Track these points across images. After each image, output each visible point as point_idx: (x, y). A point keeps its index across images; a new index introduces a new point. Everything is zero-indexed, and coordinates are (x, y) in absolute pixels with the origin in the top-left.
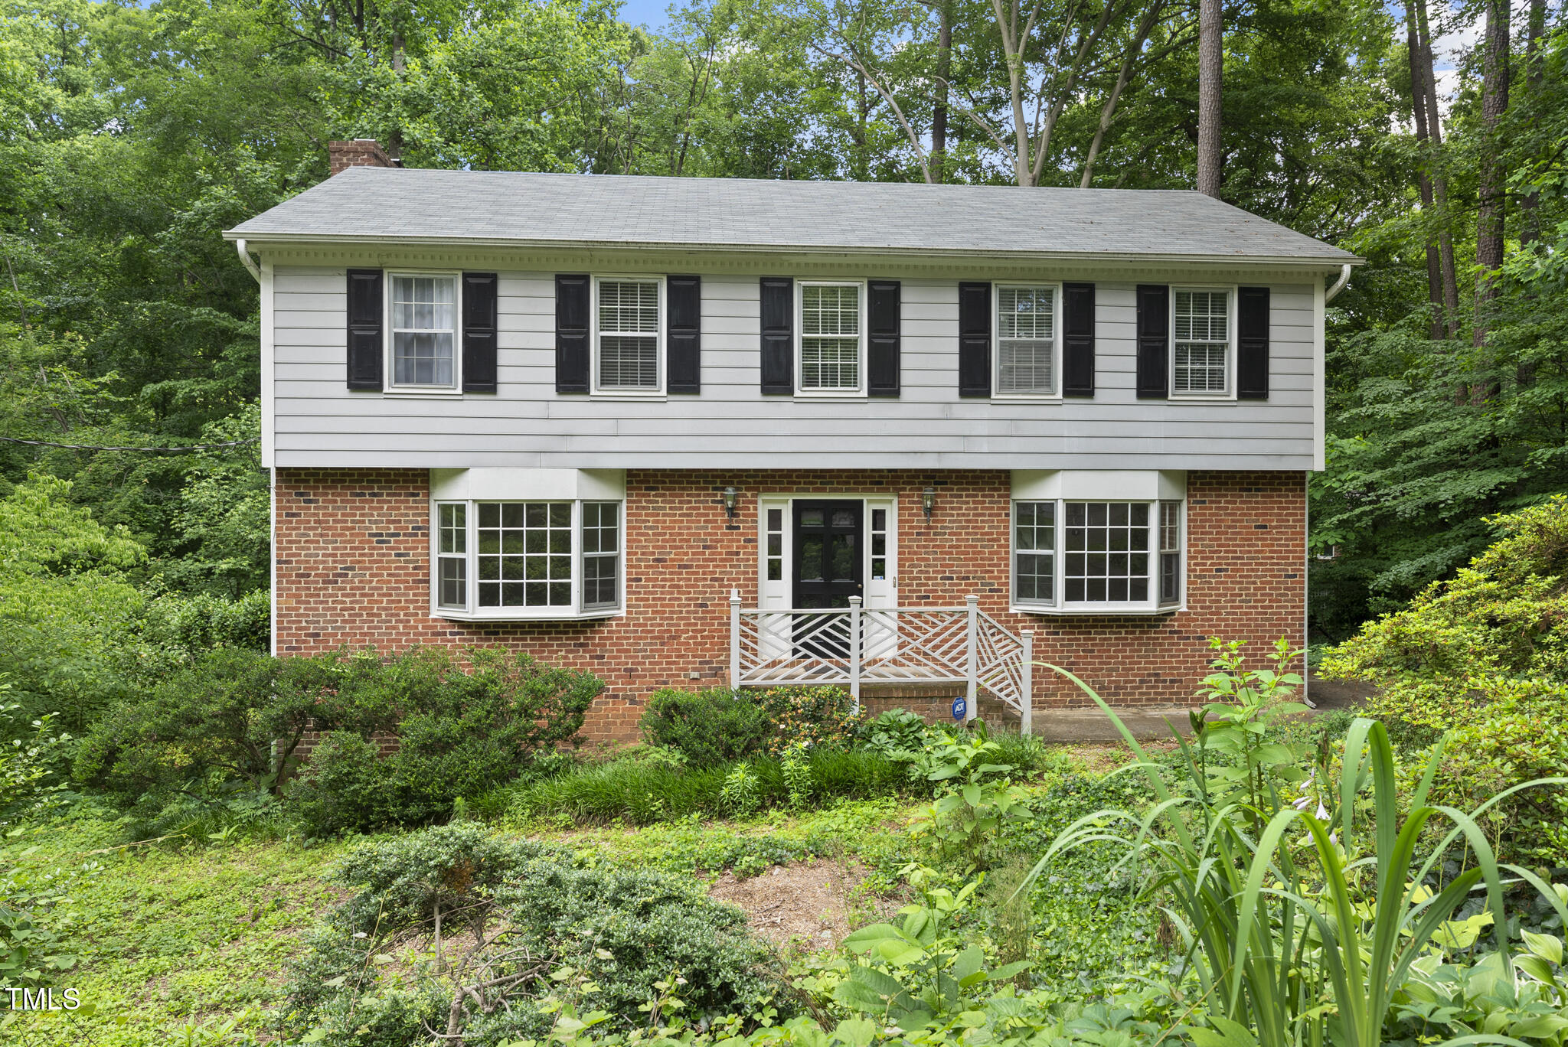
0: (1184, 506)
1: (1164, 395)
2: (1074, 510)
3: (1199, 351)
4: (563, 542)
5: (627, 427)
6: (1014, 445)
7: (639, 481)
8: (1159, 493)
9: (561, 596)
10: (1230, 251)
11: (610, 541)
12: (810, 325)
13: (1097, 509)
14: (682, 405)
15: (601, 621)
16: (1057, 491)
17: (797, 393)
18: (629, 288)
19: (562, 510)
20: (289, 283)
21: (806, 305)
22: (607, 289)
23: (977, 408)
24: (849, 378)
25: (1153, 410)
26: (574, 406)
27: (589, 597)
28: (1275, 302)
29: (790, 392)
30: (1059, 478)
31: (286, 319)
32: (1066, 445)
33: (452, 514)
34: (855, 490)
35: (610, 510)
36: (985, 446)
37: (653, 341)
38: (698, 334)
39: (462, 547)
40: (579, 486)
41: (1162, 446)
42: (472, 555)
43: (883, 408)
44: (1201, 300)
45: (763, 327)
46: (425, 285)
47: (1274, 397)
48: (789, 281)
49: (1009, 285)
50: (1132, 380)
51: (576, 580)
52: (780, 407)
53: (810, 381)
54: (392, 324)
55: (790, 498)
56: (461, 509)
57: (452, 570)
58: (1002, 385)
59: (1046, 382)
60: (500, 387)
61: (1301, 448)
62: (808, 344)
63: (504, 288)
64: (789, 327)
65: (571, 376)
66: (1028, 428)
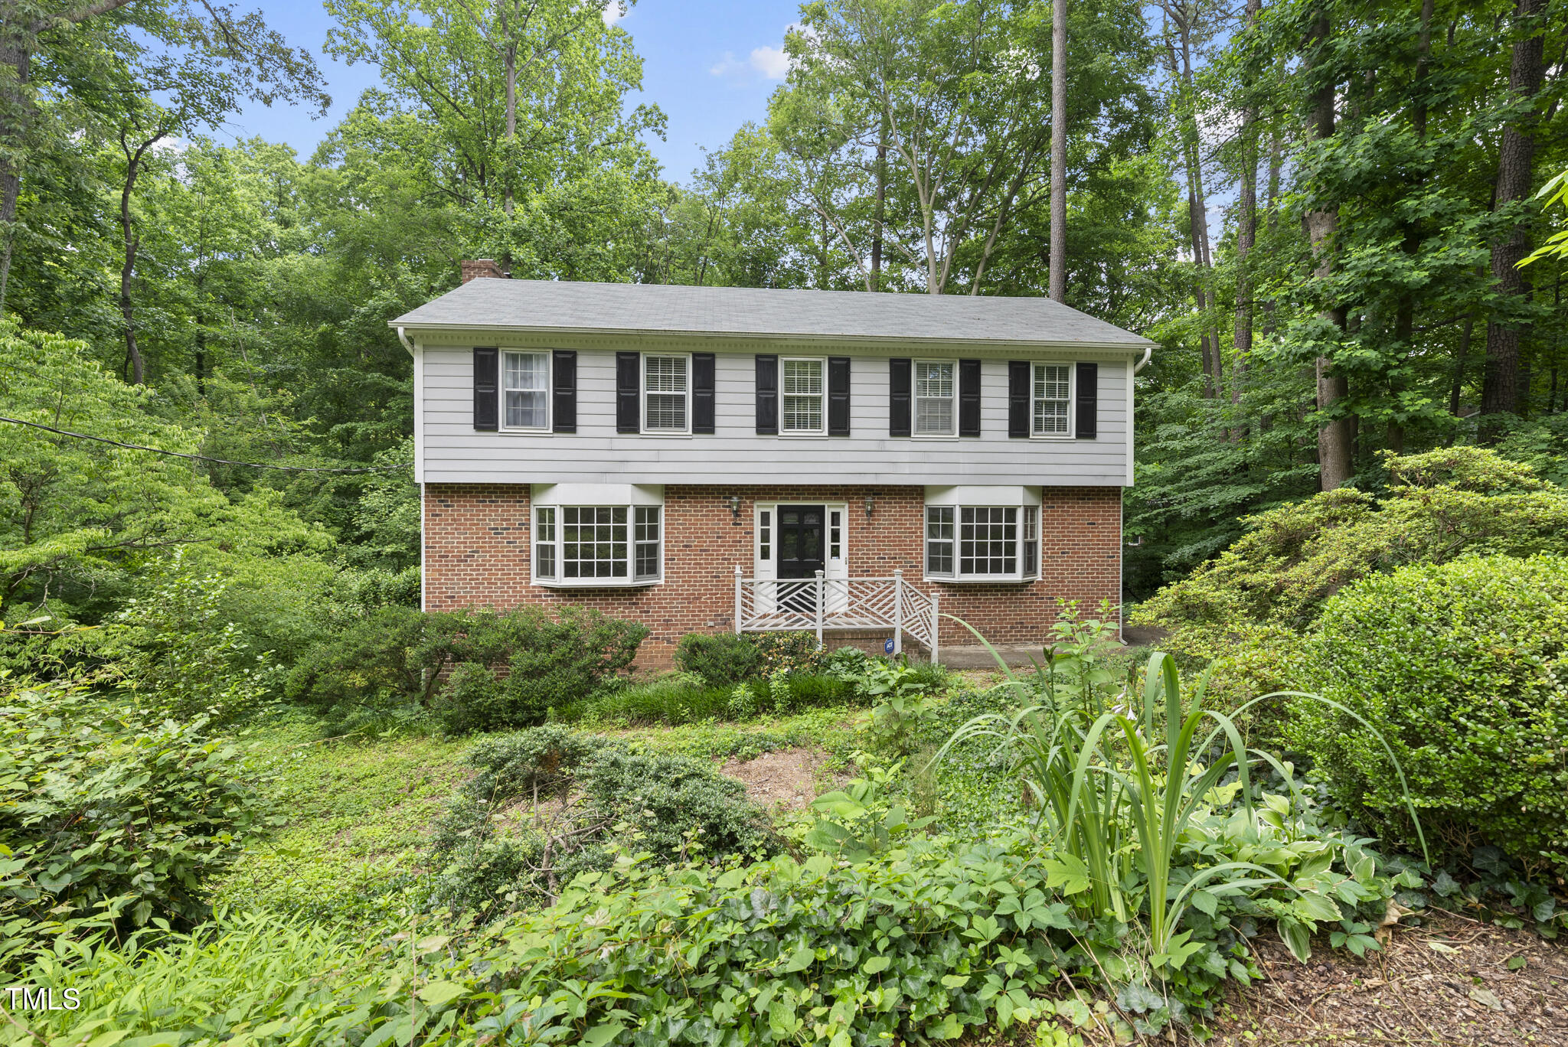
0: (1040, 509)
1: (1027, 435)
2: (967, 512)
3: (1050, 405)
4: (621, 534)
5: (664, 456)
6: (926, 468)
7: (675, 493)
8: (1024, 501)
9: (620, 571)
10: (1071, 339)
11: (654, 533)
12: (789, 387)
13: (982, 511)
14: (703, 441)
15: (647, 587)
16: (955, 499)
17: (781, 433)
18: (666, 362)
19: (620, 512)
20: (435, 357)
21: (787, 373)
22: (652, 362)
23: (901, 444)
24: (816, 423)
25: (1020, 445)
26: (629, 441)
27: (639, 571)
28: (1100, 373)
29: (776, 432)
30: (956, 492)
31: (432, 382)
32: (961, 469)
33: (546, 515)
34: (819, 499)
35: (653, 512)
36: (907, 469)
37: (683, 397)
38: (713, 393)
39: (552, 537)
40: (633, 496)
41: (1026, 469)
42: (559, 542)
43: (838, 443)
44: (1051, 371)
45: (758, 389)
46: (527, 359)
47: (1100, 437)
48: (776, 357)
49: (922, 361)
50: (1006, 425)
51: (630, 560)
52: (769, 442)
53: (789, 425)
54: (505, 383)
55: (776, 504)
56: (552, 511)
57: (546, 552)
58: (919, 428)
59: (948, 426)
60: (579, 429)
61: (1118, 471)
62: (788, 401)
63: (581, 361)
64: (775, 388)
65: (627, 422)
66: (936, 457)
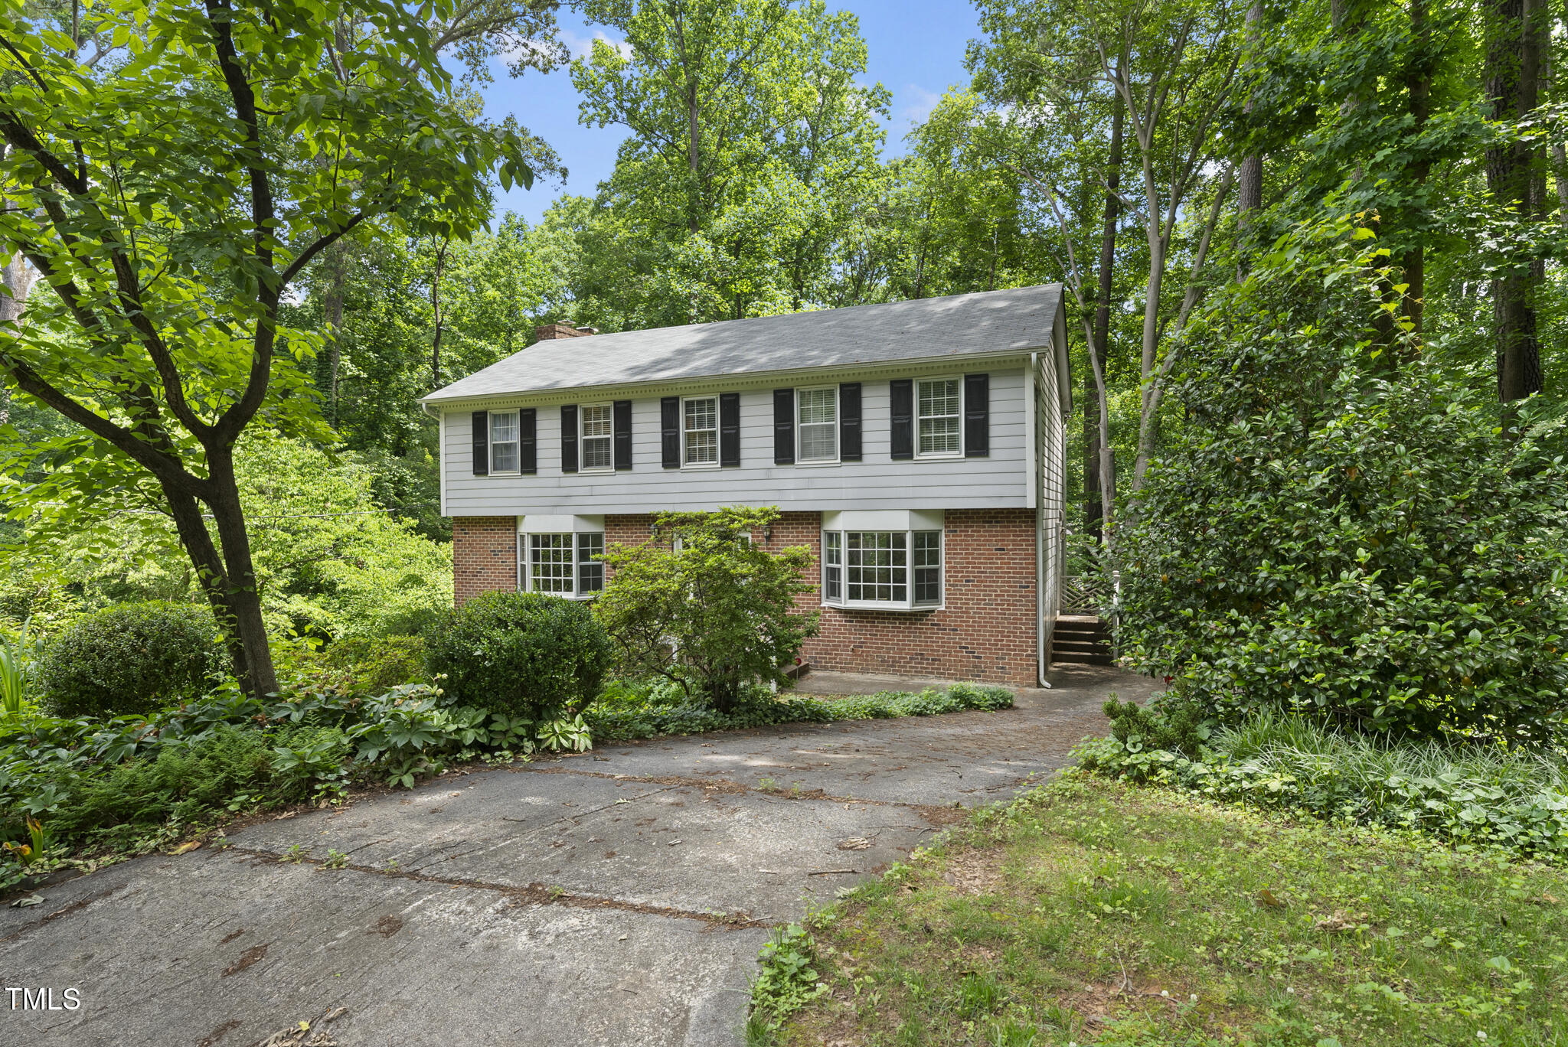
0: (943, 534)
1: (911, 457)
2: (854, 537)
3: (938, 423)
4: (569, 556)
5: (597, 490)
6: (811, 494)
7: (614, 521)
8: (911, 523)
9: (566, 586)
13: (869, 536)
14: (623, 477)
16: (841, 524)
17: (682, 467)
18: (597, 411)
19: (568, 538)
20: (452, 422)
21: (687, 411)
22: (586, 412)
23: (786, 471)
24: (713, 455)
25: (903, 467)
26: (571, 479)
27: (584, 587)
28: (993, 384)
29: (679, 466)
30: (841, 517)
31: (450, 440)
32: (844, 494)
35: (596, 538)
36: (792, 496)
37: (609, 440)
38: (630, 435)
40: (576, 524)
41: (910, 493)
43: (730, 473)
44: (939, 387)
45: (663, 428)
46: (504, 418)
47: (994, 454)
48: (677, 399)
49: (806, 389)
50: (888, 447)
52: (674, 475)
53: (690, 459)
54: (492, 439)
60: (538, 471)
61: (1016, 491)
62: (690, 437)
63: (539, 416)
64: (677, 427)
65: (569, 464)
66: (819, 483)
